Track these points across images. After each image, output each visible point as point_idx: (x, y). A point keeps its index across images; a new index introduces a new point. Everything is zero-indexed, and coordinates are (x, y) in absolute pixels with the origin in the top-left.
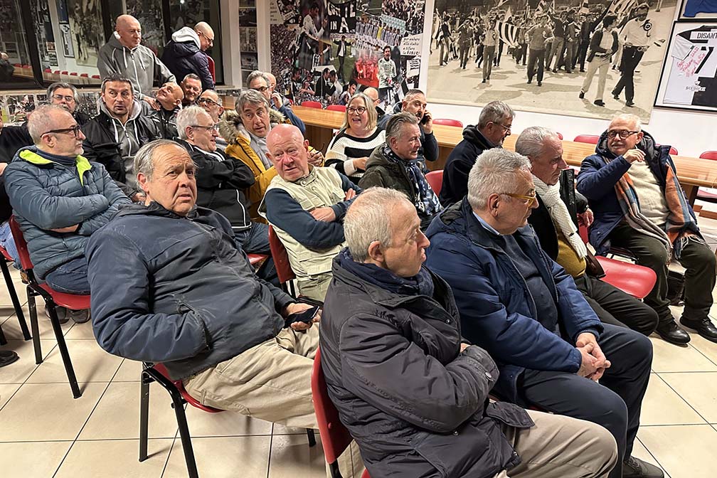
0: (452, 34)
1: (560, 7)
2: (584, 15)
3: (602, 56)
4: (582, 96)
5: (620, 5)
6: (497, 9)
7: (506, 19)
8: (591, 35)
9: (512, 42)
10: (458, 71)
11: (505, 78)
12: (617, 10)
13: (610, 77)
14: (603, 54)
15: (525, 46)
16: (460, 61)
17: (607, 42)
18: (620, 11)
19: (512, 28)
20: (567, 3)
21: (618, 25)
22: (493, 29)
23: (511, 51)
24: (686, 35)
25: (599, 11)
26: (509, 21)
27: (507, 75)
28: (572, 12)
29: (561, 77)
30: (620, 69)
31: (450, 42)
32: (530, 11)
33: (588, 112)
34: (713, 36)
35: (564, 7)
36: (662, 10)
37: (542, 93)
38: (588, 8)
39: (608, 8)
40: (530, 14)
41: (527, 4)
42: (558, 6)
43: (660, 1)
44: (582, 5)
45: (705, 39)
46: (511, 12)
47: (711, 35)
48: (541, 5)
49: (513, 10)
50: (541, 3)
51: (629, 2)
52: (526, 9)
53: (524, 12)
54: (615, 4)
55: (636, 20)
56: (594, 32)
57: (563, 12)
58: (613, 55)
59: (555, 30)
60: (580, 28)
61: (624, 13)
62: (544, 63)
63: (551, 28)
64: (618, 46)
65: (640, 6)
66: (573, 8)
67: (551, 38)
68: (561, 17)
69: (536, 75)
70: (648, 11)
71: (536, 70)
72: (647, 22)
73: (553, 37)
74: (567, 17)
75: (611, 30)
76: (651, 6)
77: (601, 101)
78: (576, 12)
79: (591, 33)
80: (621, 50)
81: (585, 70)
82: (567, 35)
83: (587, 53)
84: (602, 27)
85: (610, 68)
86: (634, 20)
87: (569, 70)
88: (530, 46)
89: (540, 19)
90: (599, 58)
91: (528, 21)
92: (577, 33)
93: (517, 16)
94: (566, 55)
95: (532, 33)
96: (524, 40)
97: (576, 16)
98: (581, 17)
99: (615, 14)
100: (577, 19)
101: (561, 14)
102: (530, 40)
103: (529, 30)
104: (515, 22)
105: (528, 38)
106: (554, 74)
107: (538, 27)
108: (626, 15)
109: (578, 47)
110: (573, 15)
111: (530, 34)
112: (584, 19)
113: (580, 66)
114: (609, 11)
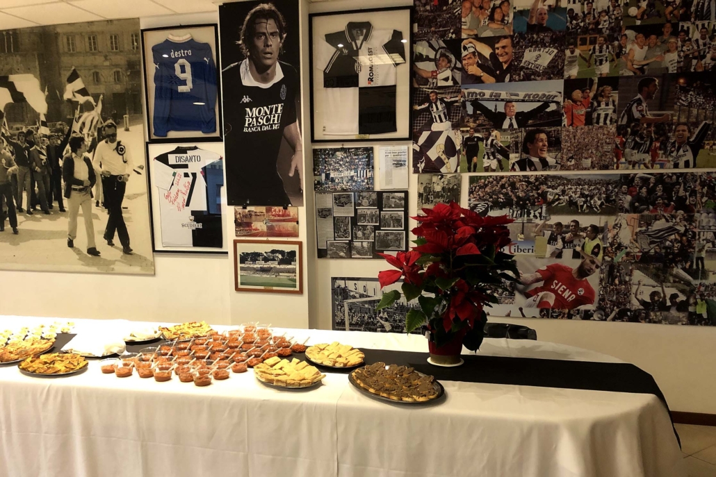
1: (15, 127)
3: (80, 190)
4: (71, 244)
5: (84, 124)
8: (61, 163)
12: (81, 130)
13: (97, 217)
14: (81, 187)
17: (81, 172)
18: (85, 131)
20: (22, 121)
24: (163, 158)
25: (62, 131)
29: (39, 220)
30: (106, 205)
33: (82, 265)
34: (191, 159)
35: (18, 126)
36: (130, 128)
37: (21, 244)
38: (46, 126)
39: (71, 127)
42: (11, 125)
43: (126, 117)
44: (39, 124)
45: (185, 163)
47: (189, 158)
51: (92, 119)
54: (77, 122)
55: (107, 142)
56: (64, 159)
57: (20, 133)
58: (92, 187)
59: (16, 157)
60: (45, 154)
61: (90, 133)
62: (13, 202)
63: (10, 154)
64: (95, 176)
65: (106, 123)
66: (29, 127)
67: (13, 168)
68: (19, 139)
69: (8, 219)
70: (116, 131)
71: (6, 212)
72: (119, 144)
73: (15, 167)
74: (26, 140)
75: (82, 155)
76: (117, 123)
77: (95, 249)
78: (35, 132)
79: (60, 159)
80: (99, 180)
81: (66, 209)
82: (32, 163)
83: (62, 187)
84: (70, 151)
85: (94, 205)
86: (104, 141)
87: (46, 211)
90: (77, 192)
92: (43, 160)
94: (37, 189)
97: (36, 138)
98: (42, 139)
99: (80, 135)
100: (38, 142)
101: (17, 135)
106: (29, 216)
108: (93, 135)
109: (49, 179)
110: (32, 137)
112: (46, 141)
113: (59, 204)
114: (72, 130)
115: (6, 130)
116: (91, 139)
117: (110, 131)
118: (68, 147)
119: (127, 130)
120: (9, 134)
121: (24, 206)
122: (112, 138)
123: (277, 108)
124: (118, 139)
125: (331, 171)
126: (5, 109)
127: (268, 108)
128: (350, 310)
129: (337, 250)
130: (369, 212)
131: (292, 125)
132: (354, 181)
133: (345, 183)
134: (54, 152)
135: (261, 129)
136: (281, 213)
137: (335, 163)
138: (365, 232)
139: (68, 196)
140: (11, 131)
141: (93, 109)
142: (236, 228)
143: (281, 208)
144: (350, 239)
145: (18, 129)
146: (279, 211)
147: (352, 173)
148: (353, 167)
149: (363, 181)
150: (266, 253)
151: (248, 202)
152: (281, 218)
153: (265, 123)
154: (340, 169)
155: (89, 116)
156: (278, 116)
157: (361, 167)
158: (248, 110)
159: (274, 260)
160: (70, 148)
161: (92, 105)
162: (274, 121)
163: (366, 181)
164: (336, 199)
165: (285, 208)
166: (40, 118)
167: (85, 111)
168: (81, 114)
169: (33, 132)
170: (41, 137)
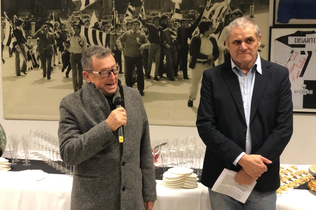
0: (28, 41)
1: (151, 13)
2: (178, 20)
3: (204, 63)
4: (190, 104)
5: (213, 12)
6: (79, 13)
7: (92, 24)
8: (189, 41)
10: (41, 82)
12: (211, 16)
14: (205, 60)
15: (118, 53)
16: (42, 71)
17: (206, 48)
18: (214, 17)
19: (101, 35)
20: (159, 8)
21: (215, 31)
22: (77, 34)
24: (283, 40)
26: (96, 26)
28: (164, 18)
29: (164, 85)
31: (26, 49)
32: (119, 16)
34: (309, 41)
35: (155, 12)
36: (255, 16)
38: (180, 13)
39: (202, 14)
40: (119, 19)
41: (114, 9)
42: (148, 12)
43: (252, 7)
44: (173, 11)
45: (303, 44)
46: (97, 17)
47: (307, 39)
48: (130, 10)
49: (98, 15)
50: (129, 8)
51: (221, 8)
52: (113, 14)
53: (111, 17)
54: (208, 10)
56: (192, 38)
57: (155, 17)
58: (215, 60)
59: (149, 36)
60: (176, 34)
62: (143, 71)
64: (219, 52)
65: (234, 12)
66: (164, 14)
67: (146, 44)
68: (154, 23)
69: (136, 84)
71: (135, 78)
73: (148, 43)
75: (208, 36)
76: (244, 12)
78: (169, 18)
79: (189, 39)
81: (189, 77)
82: (164, 41)
83: (188, 60)
84: (199, 33)
87: (172, 78)
88: (124, 53)
89: (130, 24)
90: (201, 64)
91: (117, 26)
92: (173, 39)
93: (104, 21)
94: (166, 61)
95: (123, 40)
96: (117, 47)
97: (170, 22)
98: (175, 22)
99: (209, 20)
100: (171, 25)
101: (153, 19)
102: (124, 47)
103: (121, 37)
104: (103, 27)
105: (120, 44)
106: (156, 81)
107: (130, 32)
108: (221, 20)
109: (177, 54)
110: (166, 21)
111: (122, 40)
112: (178, 25)
113: (183, 73)
114: (202, 17)
115: (143, 15)
118: (197, 29)
119: (252, 17)
121: (152, 74)
134: (184, 33)
140: (147, 16)
145: (154, 15)
155: (219, 6)
160: (199, 30)
166: (174, 7)
167: (216, 2)
168: (212, 4)
169: (167, 17)
170: (173, 22)
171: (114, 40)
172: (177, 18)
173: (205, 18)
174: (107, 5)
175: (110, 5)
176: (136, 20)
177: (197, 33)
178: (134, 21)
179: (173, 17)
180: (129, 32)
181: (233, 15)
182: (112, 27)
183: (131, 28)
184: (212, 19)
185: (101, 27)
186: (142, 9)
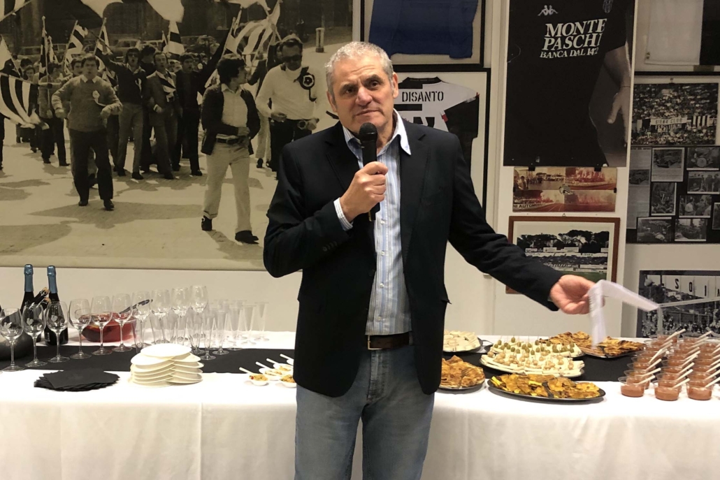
1: (121, 40)
2: (176, 57)
3: (231, 142)
4: (207, 225)
5: (246, 39)
8: (200, 99)
9: (25, 115)
11: (23, 196)
12: (241, 48)
13: (257, 184)
14: (233, 137)
15: (56, 123)
17: (235, 113)
18: (248, 50)
19: (19, 86)
20: (137, 32)
21: (249, 78)
23: (25, 135)
25: (206, 49)
27: (27, 189)
28: (148, 51)
29: (153, 188)
30: (273, 165)
32: (55, 48)
33: (226, 258)
34: (428, 96)
35: (129, 40)
36: (326, 48)
37: (117, 225)
38: (180, 42)
39: (223, 44)
40: (55, 54)
41: (44, 32)
42: (116, 38)
43: (320, 31)
44: (166, 37)
45: (417, 103)
46: (9, 49)
47: (424, 94)
48: (77, 34)
49: (12, 45)
50: (75, 30)
51: (261, 31)
52: (43, 43)
53: (39, 50)
54: (235, 36)
55: (283, 69)
56: (205, 93)
57: (130, 50)
58: (252, 138)
59: (119, 89)
60: (173, 84)
61: (256, 53)
62: (108, 160)
63: (109, 84)
64: (259, 120)
65: (285, 40)
66: (148, 43)
67: (113, 106)
68: (127, 61)
69: (96, 186)
70: (301, 51)
71: (93, 175)
72: (305, 71)
73: (118, 104)
74: (139, 61)
75: (238, 88)
76: (305, 40)
77: (250, 232)
78: (157, 51)
79: (199, 93)
80: (266, 128)
81: (203, 172)
82: (149, 98)
83: (199, 137)
84: (218, 81)
85: (253, 166)
86: (278, 67)
87: (168, 173)
88: (68, 123)
89: (80, 65)
90: (225, 145)
91: (53, 69)
92: (168, 94)
93: (25, 57)
94: (155, 140)
95: (67, 96)
96: (53, 111)
97: (160, 60)
98: (169, 61)
99: (239, 56)
100: (163, 66)
101: (125, 54)
102: (67, 111)
103: (61, 89)
104: (23, 70)
105: (60, 105)
106: (137, 181)
107: (79, 81)
108: (261, 57)
109: (176, 124)
110: (152, 58)
111: (63, 97)
112: (176, 65)
113: (191, 164)
114: (225, 49)
115: (105, 45)
116: (256, 63)
117: (291, 52)
118: (215, 74)
119: (321, 50)
120: (109, 51)
121: (129, 166)
122: (293, 62)
123: (596, 26)
124: (304, 64)
125: (652, 117)
126: (105, 13)
127: (582, 25)
128: (665, 317)
129: (652, 231)
130: (706, 176)
131: (618, 51)
132: (686, 131)
133: (672, 134)
134: (191, 82)
135: (568, 54)
136: (590, 177)
137: (659, 105)
138: (698, 204)
139: (208, 150)
140: (113, 48)
141: (264, 17)
142: (514, 199)
143: (591, 169)
144: (674, 214)
145: (127, 45)
146: (588, 174)
147: (685, 120)
148: (686, 112)
149: (700, 131)
150: (560, 235)
151: (538, 161)
152: (590, 184)
153: (576, 47)
154: (667, 114)
155: (255, 27)
156: (597, 37)
157: (699, 111)
158: (550, 26)
159: (573, 245)
160: (218, 76)
161: (264, 11)
162: (590, 42)
163: (704, 131)
164: (656, 156)
165: (598, 169)
166: (168, 29)
167: (250, 20)
168: (242, 24)
169: (155, 50)
170: (167, 59)
171: (47, 97)
172: (174, 52)
173: (231, 52)
174: (30, 26)
175: (36, 25)
176: (90, 55)
177: (215, 82)
178: (86, 57)
179: (165, 50)
180: (77, 80)
181: (285, 47)
182: (42, 70)
183: (81, 73)
184: (243, 53)
185: (20, 70)
186: (103, 33)
